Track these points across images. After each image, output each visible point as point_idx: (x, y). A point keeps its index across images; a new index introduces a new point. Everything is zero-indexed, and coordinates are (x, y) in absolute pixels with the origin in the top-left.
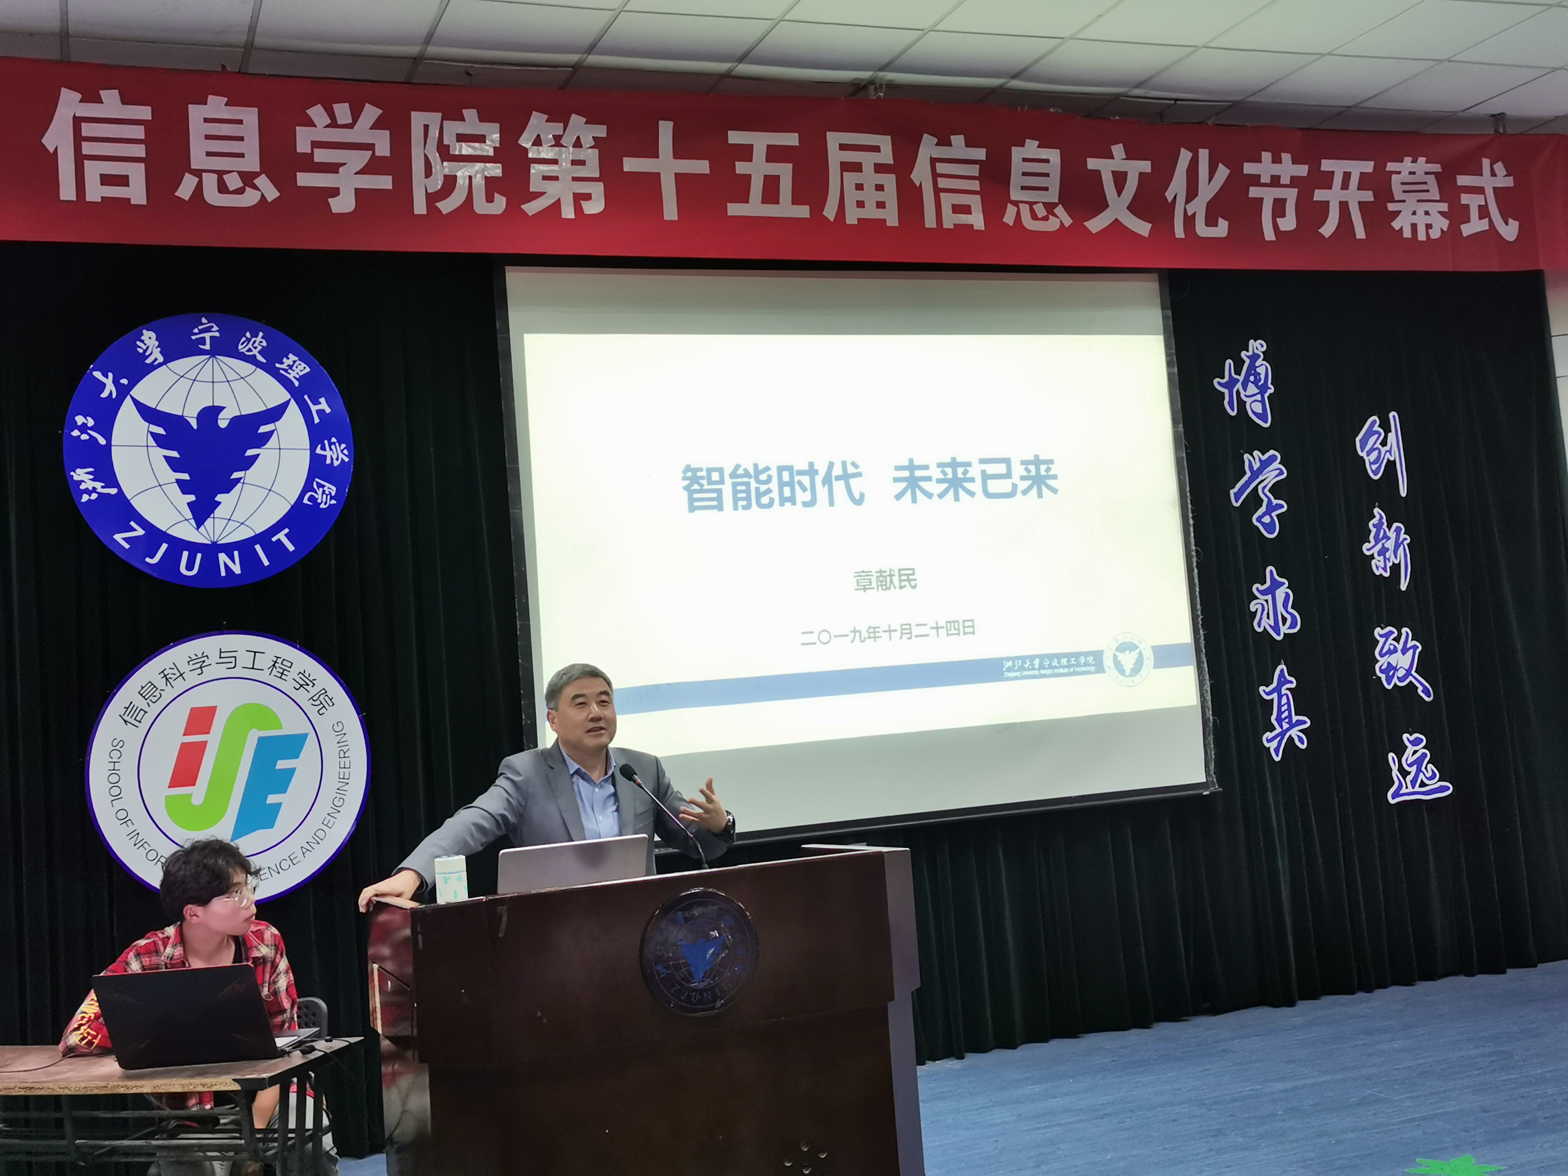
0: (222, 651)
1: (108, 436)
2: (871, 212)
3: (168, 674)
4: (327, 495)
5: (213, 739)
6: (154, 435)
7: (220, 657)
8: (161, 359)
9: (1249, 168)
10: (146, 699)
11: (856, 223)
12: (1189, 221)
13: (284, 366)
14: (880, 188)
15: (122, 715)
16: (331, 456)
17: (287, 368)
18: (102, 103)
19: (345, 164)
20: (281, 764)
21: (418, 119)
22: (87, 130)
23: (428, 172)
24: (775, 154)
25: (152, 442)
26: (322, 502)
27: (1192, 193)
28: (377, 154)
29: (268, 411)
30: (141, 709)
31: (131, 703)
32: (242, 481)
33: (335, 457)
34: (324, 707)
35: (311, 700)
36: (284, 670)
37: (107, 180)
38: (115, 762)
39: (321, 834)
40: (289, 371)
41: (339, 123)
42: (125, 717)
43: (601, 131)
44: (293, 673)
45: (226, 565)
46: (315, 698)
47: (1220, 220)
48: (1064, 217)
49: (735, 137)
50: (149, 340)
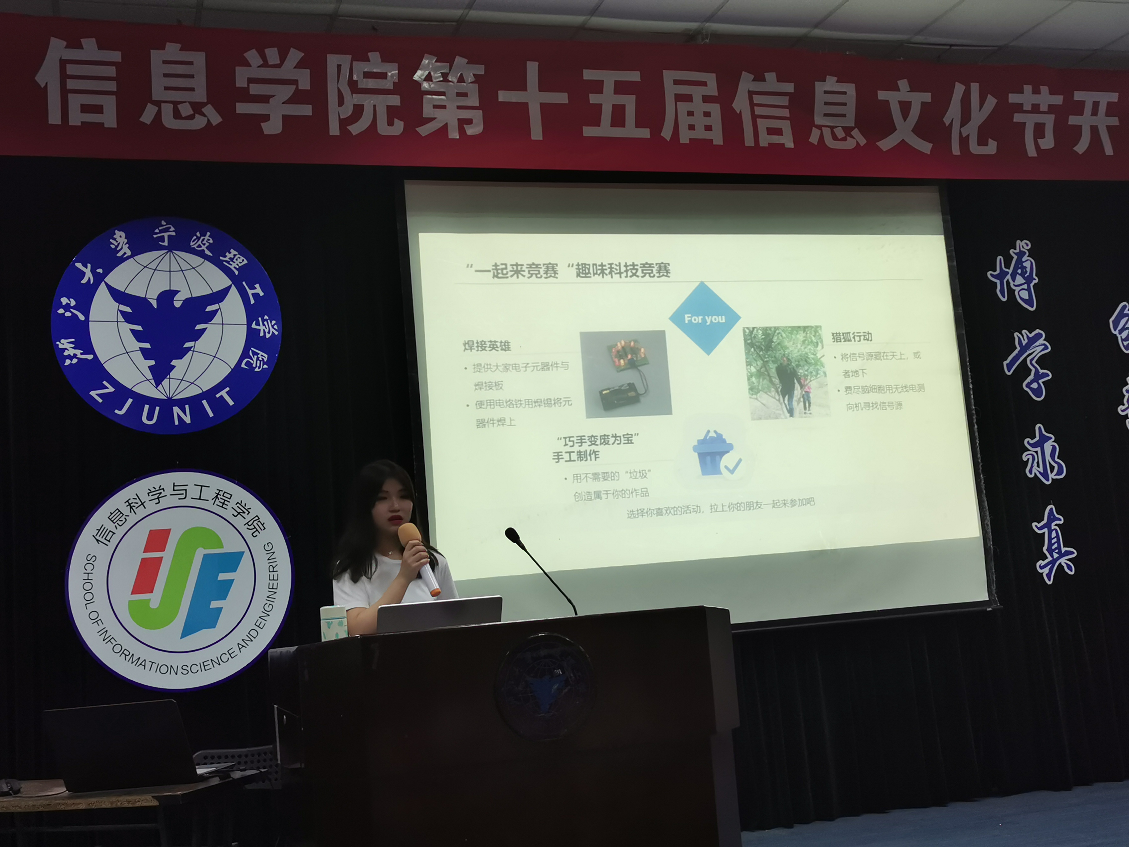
0: (175, 485)
1: (87, 315)
2: (700, 134)
3: (132, 503)
4: (260, 361)
5: (167, 556)
6: (122, 313)
7: (174, 490)
8: (129, 253)
9: (1013, 98)
10: (114, 523)
11: (688, 142)
12: (964, 141)
13: (227, 259)
14: (707, 114)
15: (95, 535)
16: (264, 330)
17: (229, 260)
18: (82, 48)
19: (274, 96)
20: (223, 576)
21: (332, 60)
22: (71, 69)
23: (341, 102)
24: (621, 88)
25: (121, 318)
26: (256, 366)
27: (966, 118)
28: (300, 88)
29: (213, 294)
30: (110, 531)
31: (103, 525)
32: (192, 349)
33: (267, 331)
34: (257, 530)
35: (247, 525)
36: (225, 500)
37: (85, 109)
38: (88, 573)
39: (253, 633)
40: (231, 263)
41: (270, 63)
42: (97, 537)
43: (480, 70)
44: (232, 503)
45: (178, 415)
46: (250, 524)
47: (990, 141)
48: (859, 138)
49: (589, 75)
50: (120, 238)
